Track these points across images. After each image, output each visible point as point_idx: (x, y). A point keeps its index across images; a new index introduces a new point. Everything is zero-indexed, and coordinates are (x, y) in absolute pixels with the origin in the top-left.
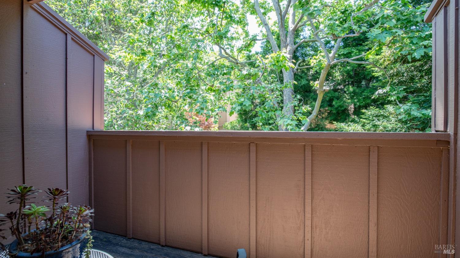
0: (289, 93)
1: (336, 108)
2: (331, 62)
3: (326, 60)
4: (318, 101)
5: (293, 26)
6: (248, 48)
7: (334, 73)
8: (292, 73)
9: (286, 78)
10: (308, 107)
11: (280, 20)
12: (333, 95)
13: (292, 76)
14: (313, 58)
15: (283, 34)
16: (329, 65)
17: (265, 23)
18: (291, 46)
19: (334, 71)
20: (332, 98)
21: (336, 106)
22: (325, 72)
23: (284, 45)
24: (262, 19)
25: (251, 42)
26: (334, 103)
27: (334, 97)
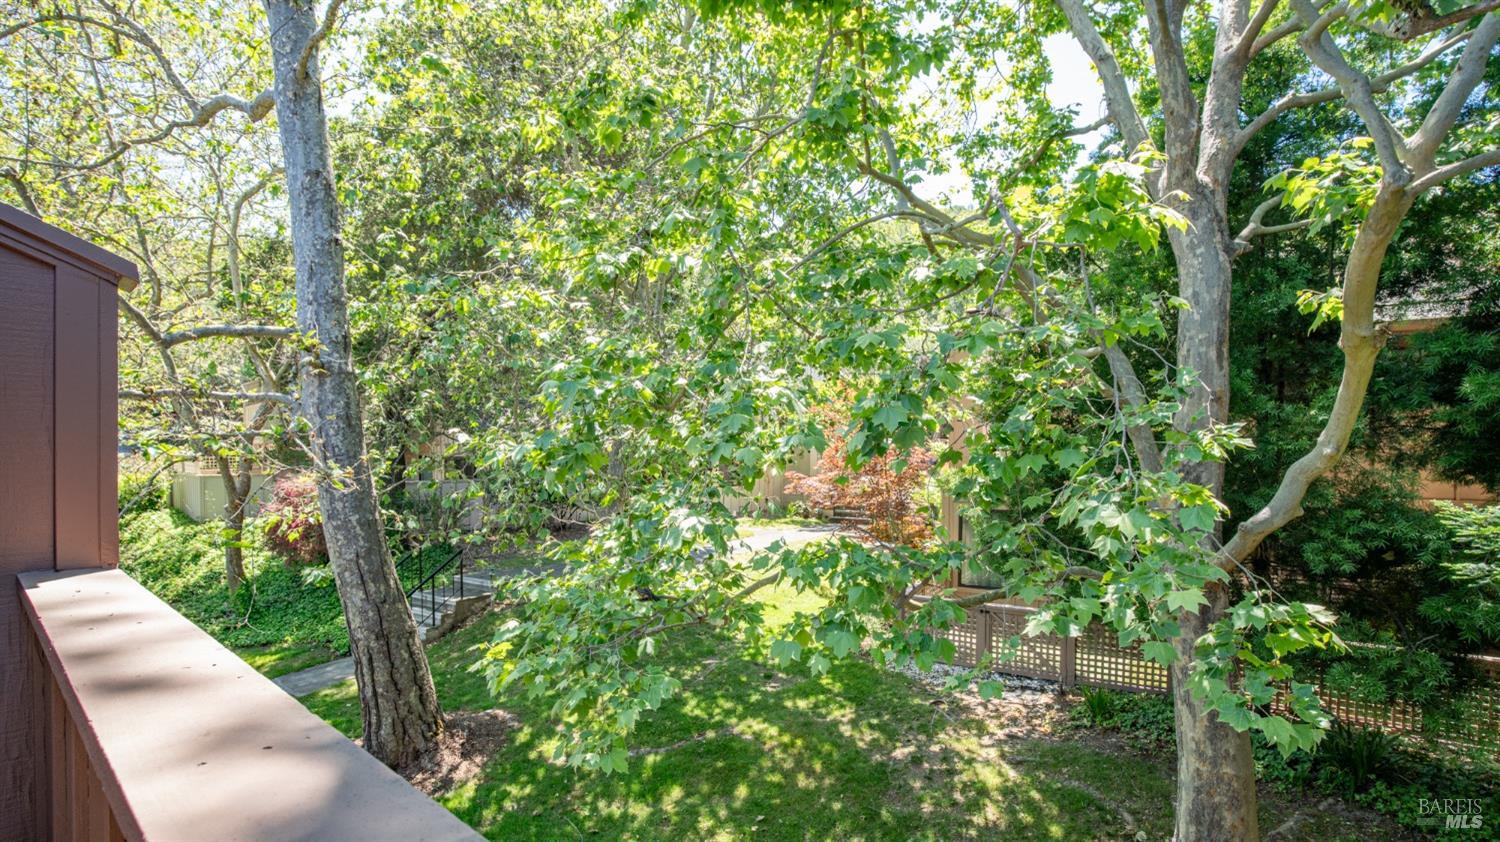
0: (1203, 349)
1: (1481, 414)
2: (1412, 178)
3: (1380, 170)
4: (1348, 384)
5: (1237, 41)
6: (1038, 171)
7: (1470, 237)
8: (1223, 257)
9: (1189, 281)
10: (1234, 432)
11: (1157, 23)
12: (1464, 348)
13: (1220, 269)
14: (1305, 169)
15: (1175, 83)
16: (1400, 193)
17: (1101, 52)
18: (1221, 136)
19: (1474, 228)
20: (1455, 360)
21: (1480, 403)
22: (1373, 237)
23: (1181, 132)
24: (1086, 37)
25: (1047, 146)
26: (1467, 387)
27: (1472, 356)
